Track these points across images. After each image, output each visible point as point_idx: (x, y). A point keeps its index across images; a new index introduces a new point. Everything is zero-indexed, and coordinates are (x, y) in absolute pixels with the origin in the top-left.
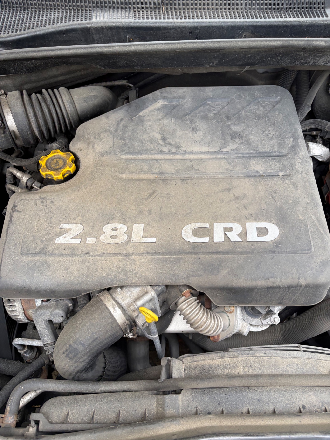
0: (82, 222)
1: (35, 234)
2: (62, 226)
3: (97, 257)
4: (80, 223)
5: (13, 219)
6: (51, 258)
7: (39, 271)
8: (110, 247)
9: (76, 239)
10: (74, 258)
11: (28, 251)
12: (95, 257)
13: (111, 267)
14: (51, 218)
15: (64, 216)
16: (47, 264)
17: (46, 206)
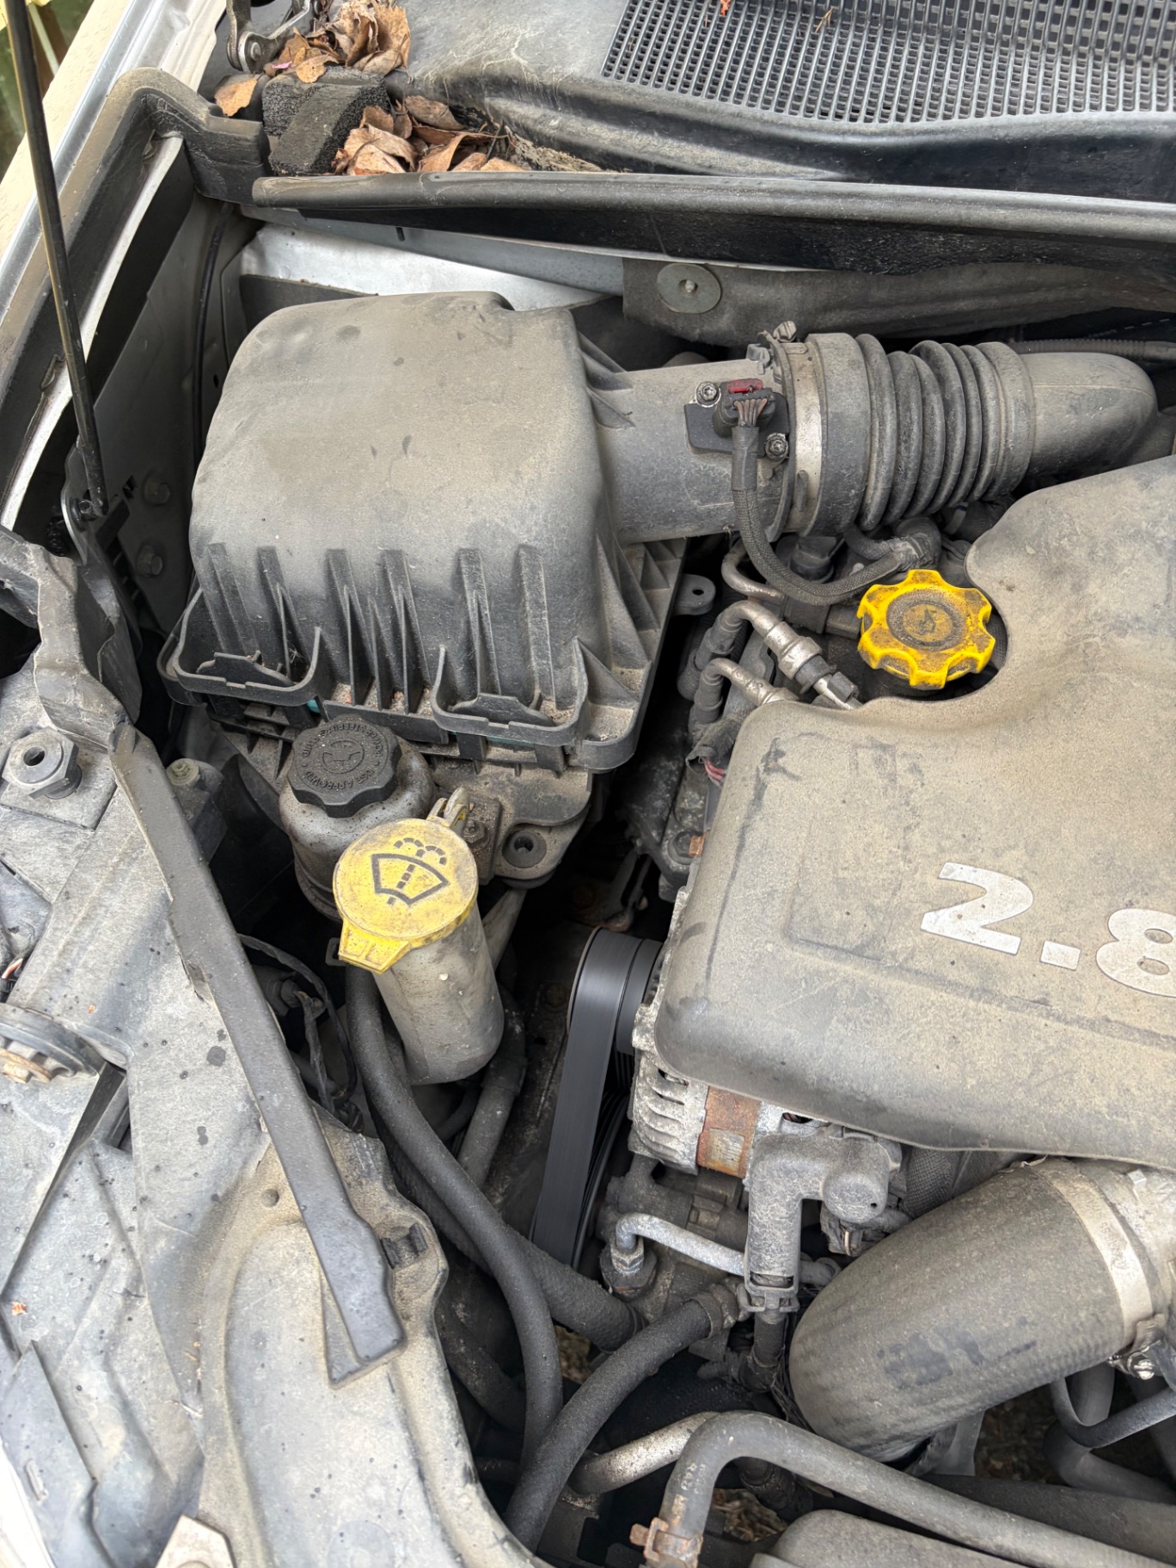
0: (1026, 872)
1: (846, 874)
2: (952, 871)
3: (1075, 1028)
4: (1018, 875)
5: (765, 797)
6: (895, 983)
7: (849, 1020)
8: (1135, 1001)
9: (1004, 936)
10: (986, 1006)
11: (816, 931)
12: (1067, 1023)
13: (1131, 1083)
14: (908, 828)
15: (958, 834)
16: (881, 1000)
17: (892, 778)
